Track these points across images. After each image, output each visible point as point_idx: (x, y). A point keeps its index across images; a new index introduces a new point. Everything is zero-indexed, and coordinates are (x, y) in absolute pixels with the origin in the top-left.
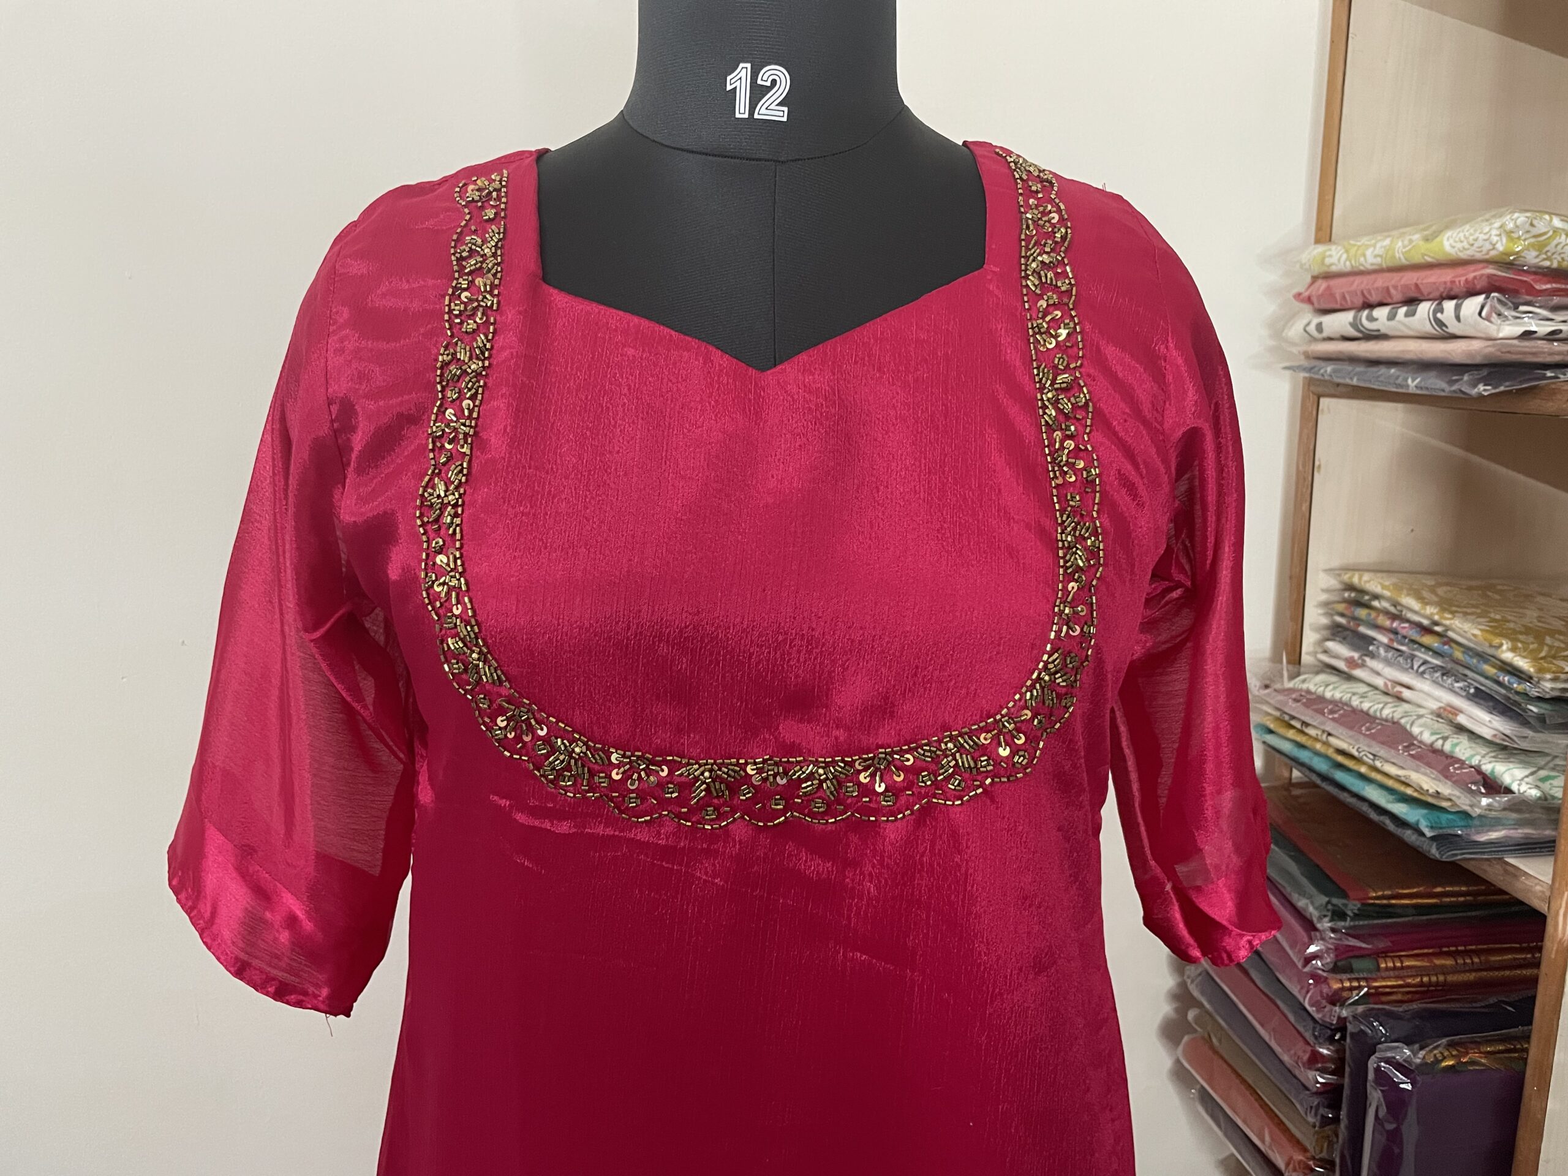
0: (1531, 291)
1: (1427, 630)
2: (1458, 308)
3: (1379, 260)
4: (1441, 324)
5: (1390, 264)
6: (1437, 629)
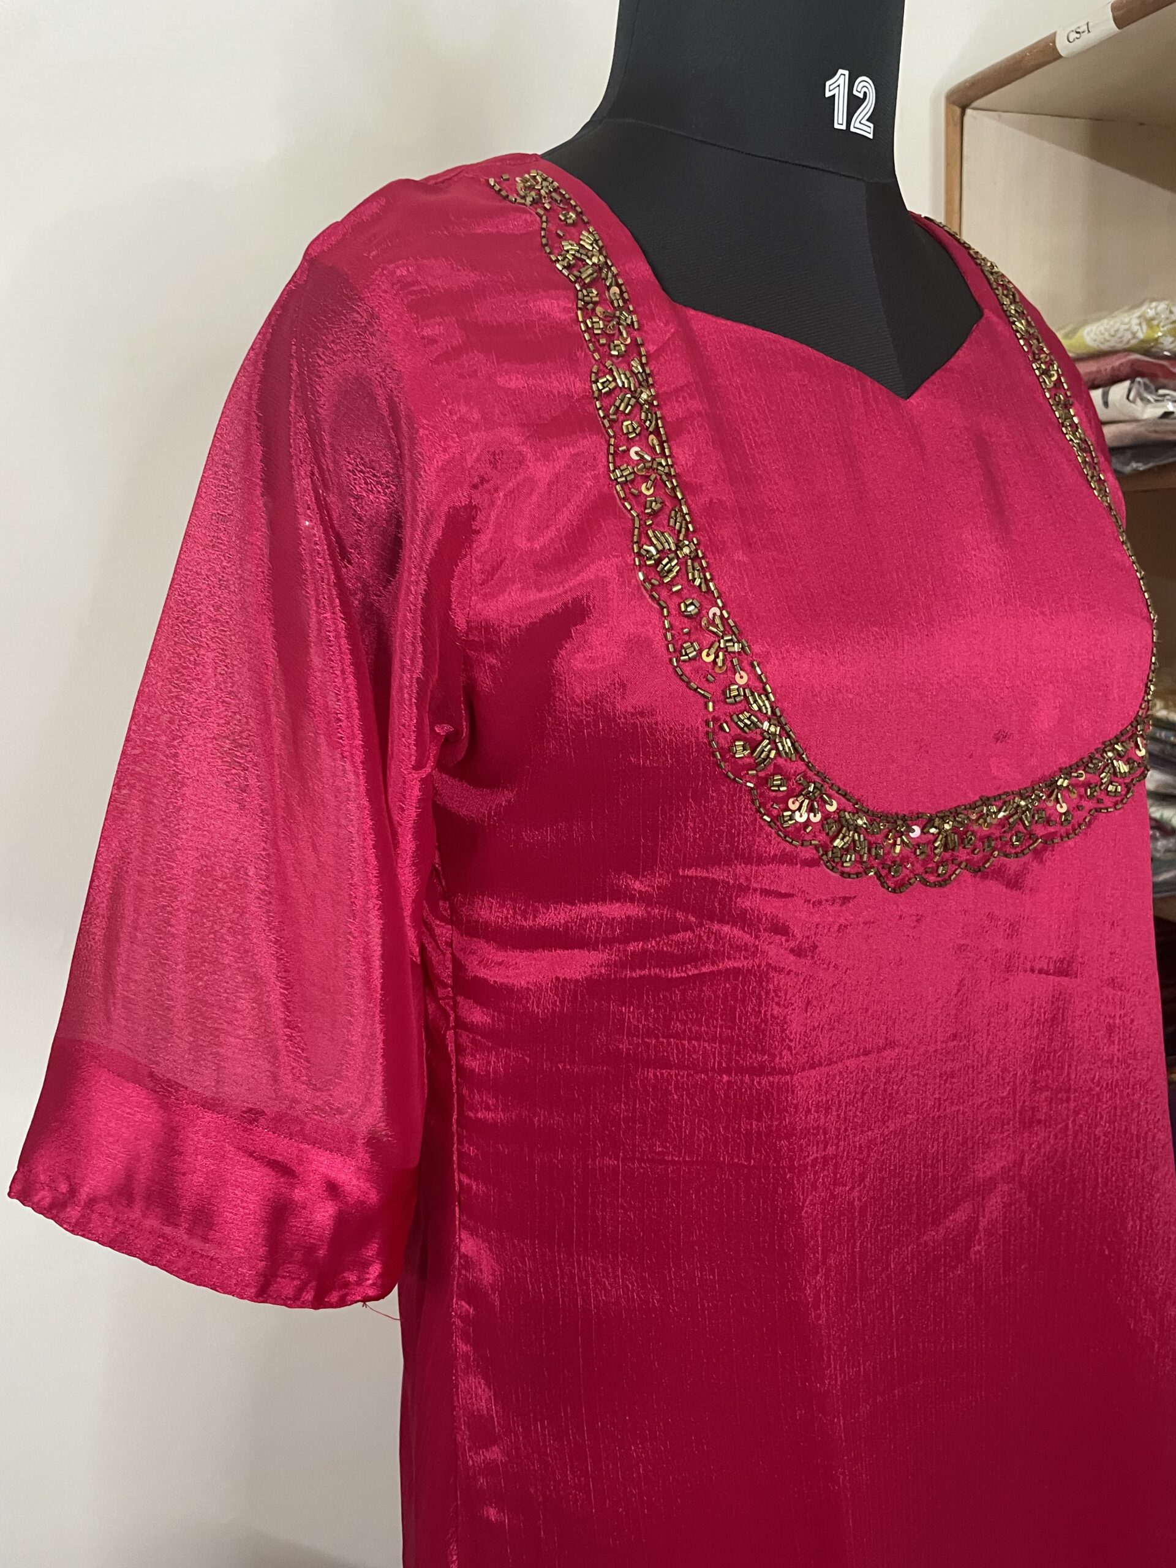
0: (1168, 374)
2: (1105, 395)
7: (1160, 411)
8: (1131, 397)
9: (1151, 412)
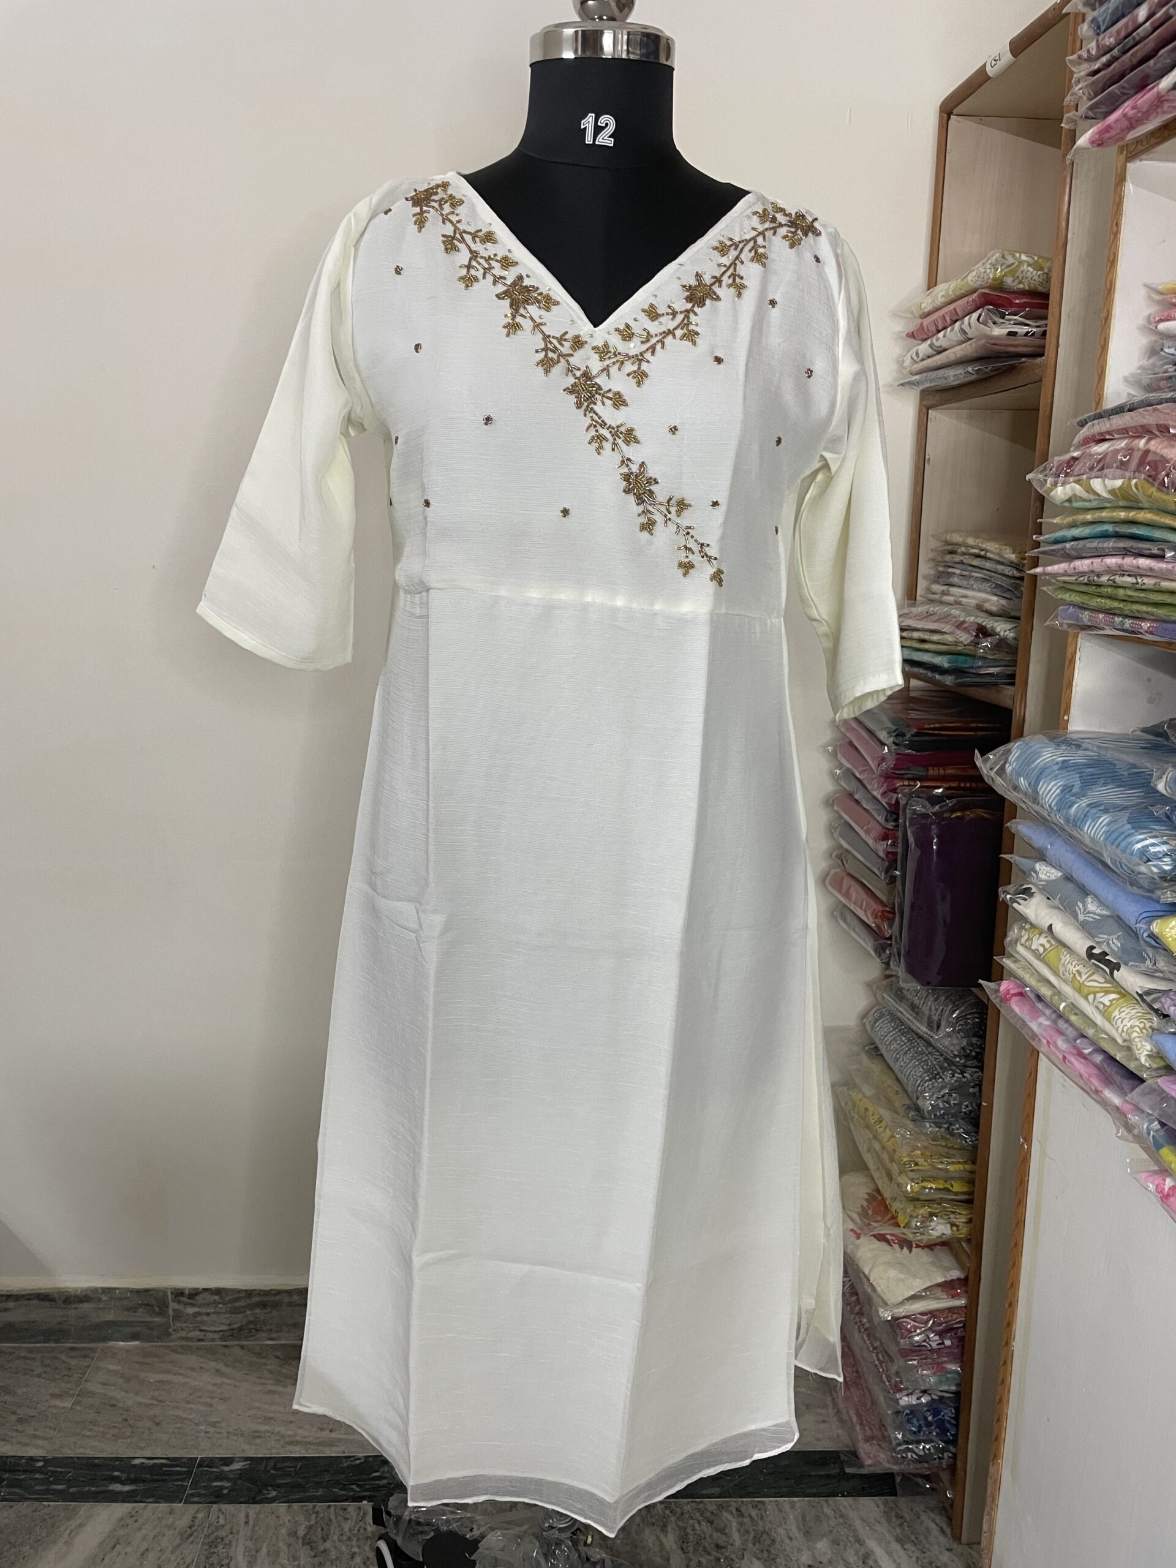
0: (1011, 304)
1: (978, 556)
2: (970, 319)
3: (943, 300)
4: (963, 332)
5: (948, 299)
6: (983, 553)
7: (1006, 331)
8: (981, 320)
9: (999, 331)
